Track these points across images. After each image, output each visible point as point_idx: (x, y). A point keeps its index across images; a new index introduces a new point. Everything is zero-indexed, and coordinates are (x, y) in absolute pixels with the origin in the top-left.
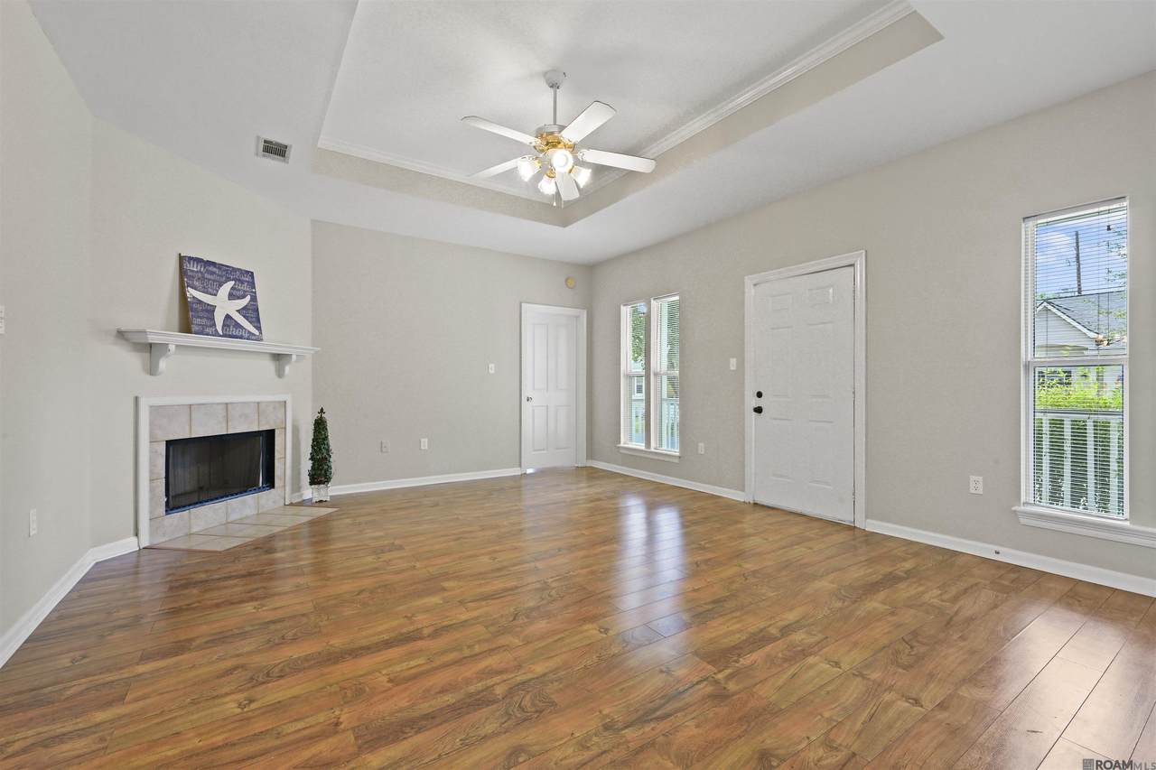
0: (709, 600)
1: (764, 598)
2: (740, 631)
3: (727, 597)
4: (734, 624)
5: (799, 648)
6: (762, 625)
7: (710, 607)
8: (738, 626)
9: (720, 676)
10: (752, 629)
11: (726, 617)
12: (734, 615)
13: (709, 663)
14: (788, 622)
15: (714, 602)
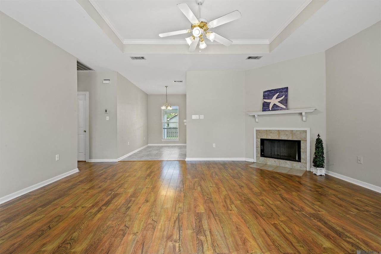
0: (132, 207)
1: (112, 219)
2: (115, 203)
3: (127, 212)
4: (118, 203)
5: (95, 206)
6: (109, 208)
7: (129, 205)
8: (116, 204)
9: (114, 192)
10: (111, 205)
11: (121, 205)
12: (119, 206)
13: (118, 193)
14: (100, 213)
15: (129, 208)
